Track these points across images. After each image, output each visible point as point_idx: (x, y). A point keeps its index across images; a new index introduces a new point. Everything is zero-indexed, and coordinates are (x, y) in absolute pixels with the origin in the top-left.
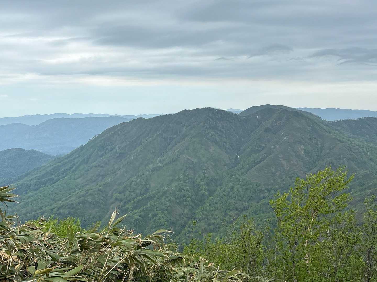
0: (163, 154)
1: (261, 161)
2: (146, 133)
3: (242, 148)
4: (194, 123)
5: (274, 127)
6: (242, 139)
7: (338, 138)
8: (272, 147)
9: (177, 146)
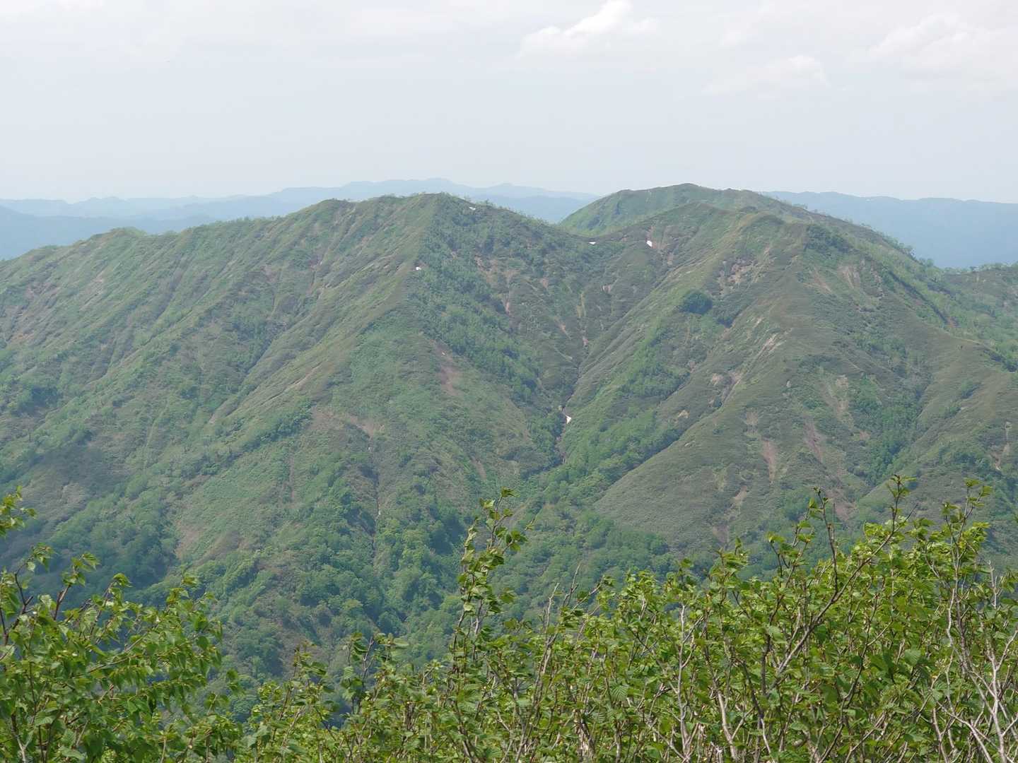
0: (232, 398)
1: (668, 440)
2: (151, 299)
3: (583, 380)
4: (370, 261)
5: (723, 294)
6: (584, 339)
7: (993, 347)
8: (716, 379)
9: (296, 362)
